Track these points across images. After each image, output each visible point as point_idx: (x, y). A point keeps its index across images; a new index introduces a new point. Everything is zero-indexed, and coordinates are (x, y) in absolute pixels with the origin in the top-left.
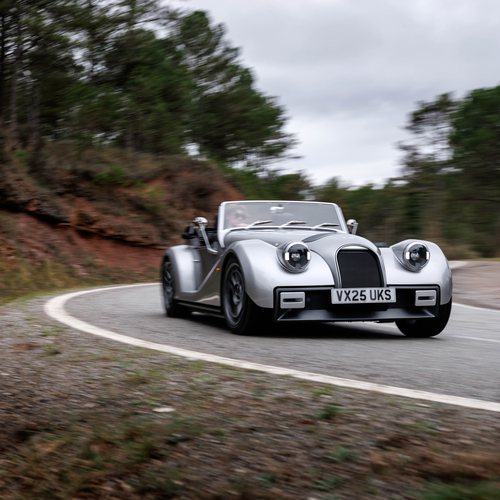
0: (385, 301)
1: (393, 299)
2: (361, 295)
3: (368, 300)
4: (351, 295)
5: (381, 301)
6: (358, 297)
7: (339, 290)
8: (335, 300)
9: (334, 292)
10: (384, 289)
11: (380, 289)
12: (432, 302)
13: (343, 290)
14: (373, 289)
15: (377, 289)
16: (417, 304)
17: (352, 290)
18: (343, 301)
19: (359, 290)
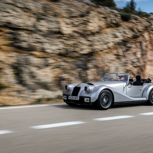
1: (78, 100)
3: (74, 99)
12: (88, 101)
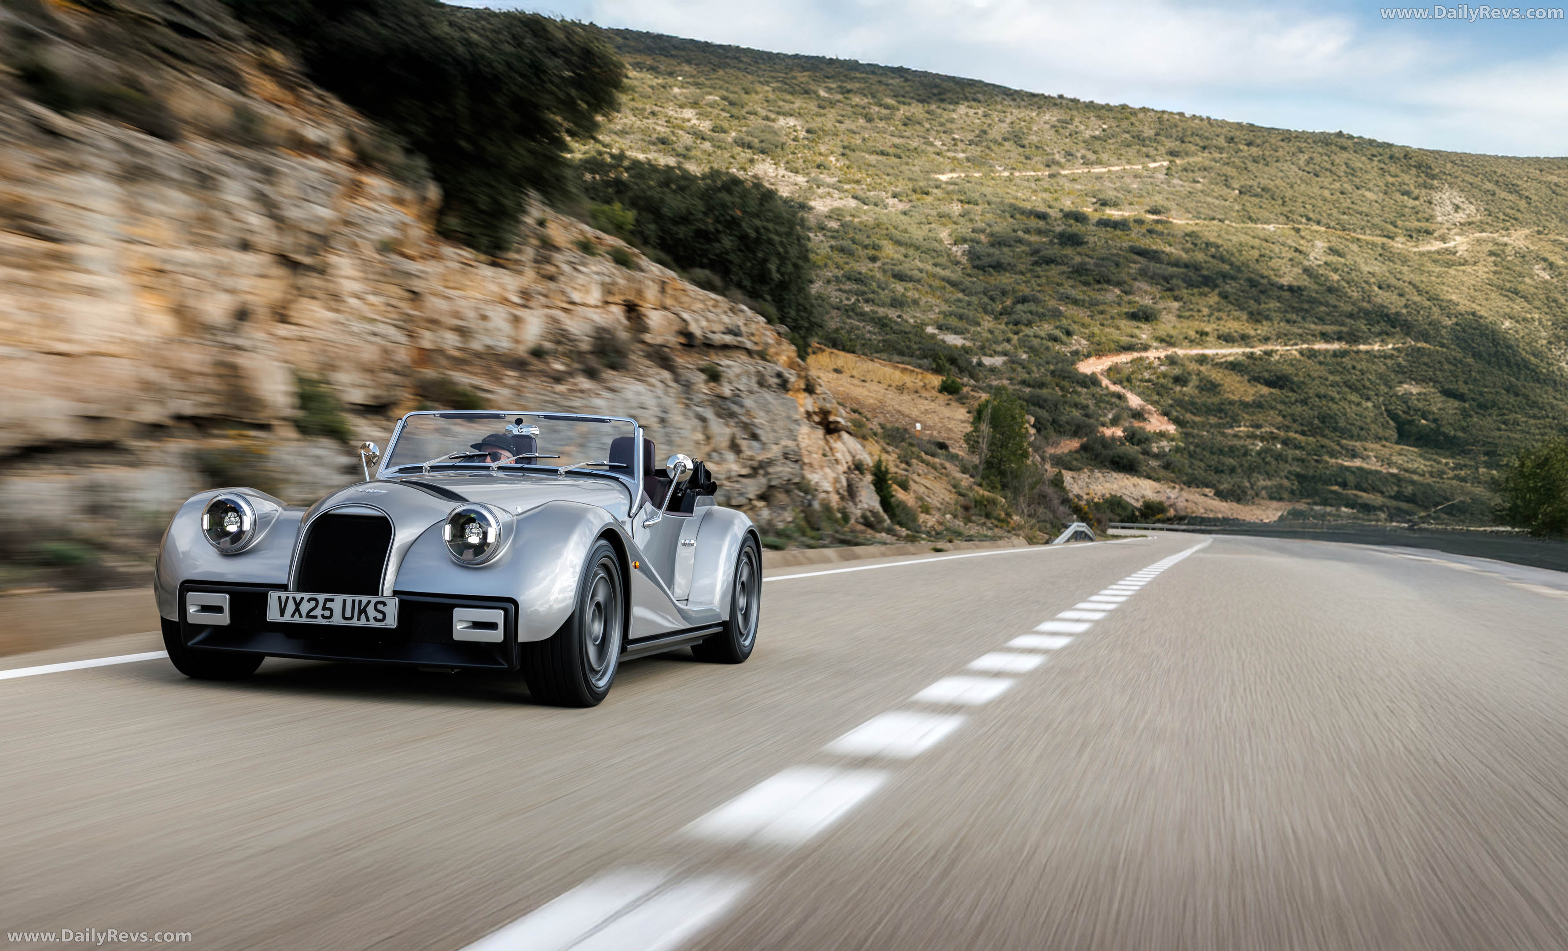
0: (372, 624)
1: (391, 621)
2: (324, 608)
3: (337, 620)
4: (305, 607)
5: (363, 622)
6: (318, 612)
7: (284, 595)
8: (273, 615)
9: (273, 597)
10: (374, 599)
11: (365, 599)
13: (291, 595)
14: (349, 598)
15: (357, 598)
16: (456, 637)
17: (307, 596)
18: (287, 618)
19: (321, 597)
